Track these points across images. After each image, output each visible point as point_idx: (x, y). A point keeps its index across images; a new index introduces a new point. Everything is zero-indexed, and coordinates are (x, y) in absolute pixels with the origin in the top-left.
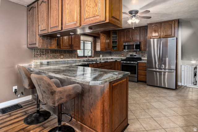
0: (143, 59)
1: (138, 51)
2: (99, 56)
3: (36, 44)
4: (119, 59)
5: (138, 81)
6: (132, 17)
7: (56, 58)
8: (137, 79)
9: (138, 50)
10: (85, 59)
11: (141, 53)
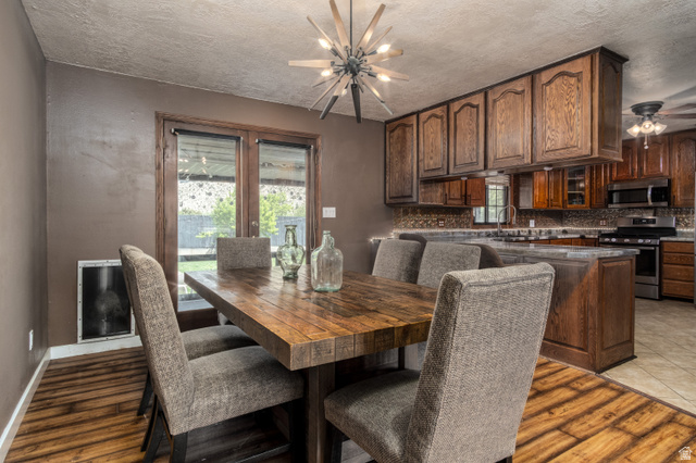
0: (683, 234)
1: (664, 207)
2: (527, 225)
3: (411, 196)
4: (590, 233)
5: (662, 298)
6: (643, 120)
7: (430, 226)
8: (660, 291)
9: (665, 204)
10: (491, 230)
11: (676, 213)
